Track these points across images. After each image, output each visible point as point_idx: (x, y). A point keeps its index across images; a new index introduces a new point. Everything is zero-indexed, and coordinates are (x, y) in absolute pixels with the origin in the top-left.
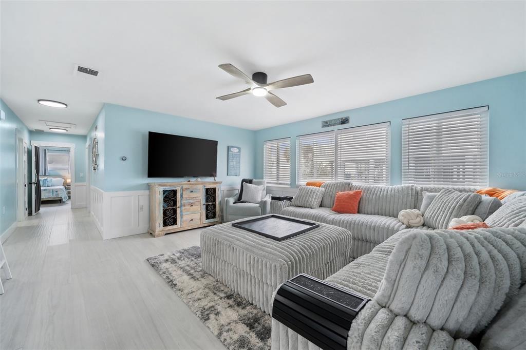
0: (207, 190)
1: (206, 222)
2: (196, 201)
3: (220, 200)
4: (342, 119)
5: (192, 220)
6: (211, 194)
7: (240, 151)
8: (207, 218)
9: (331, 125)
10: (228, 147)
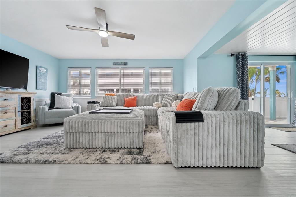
0: (22, 99)
1: (21, 127)
2: (10, 108)
3: (35, 107)
4: (124, 62)
5: (6, 126)
6: (25, 103)
7: (47, 72)
8: (22, 123)
9: (118, 65)
10: (37, 67)
